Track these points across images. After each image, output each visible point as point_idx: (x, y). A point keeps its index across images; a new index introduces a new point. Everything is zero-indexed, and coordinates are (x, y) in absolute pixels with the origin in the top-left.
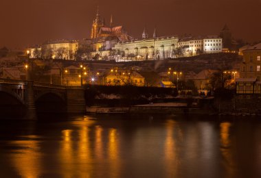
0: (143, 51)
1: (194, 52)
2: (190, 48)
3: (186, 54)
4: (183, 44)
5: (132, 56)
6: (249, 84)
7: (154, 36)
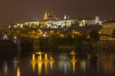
0: (64, 24)
6: (104, 36)
7: (68, 18)
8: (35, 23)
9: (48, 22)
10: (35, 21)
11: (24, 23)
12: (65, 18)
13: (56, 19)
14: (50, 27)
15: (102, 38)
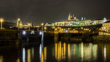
0: (81, 24)
1: (95, 24)
2: (94, 23)
3: (93, 24)
4: (92, 21)
5: (78, 25)
6: (102, 32)
7: (85, 19)
8: (62, 22)
9: (71, 22)
10: (62, 21)
11: (55, 23)
12: (82, 19)
13: (76, 20)
14: (71, 25)
15: (101, 34)
